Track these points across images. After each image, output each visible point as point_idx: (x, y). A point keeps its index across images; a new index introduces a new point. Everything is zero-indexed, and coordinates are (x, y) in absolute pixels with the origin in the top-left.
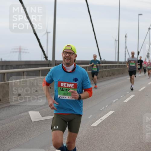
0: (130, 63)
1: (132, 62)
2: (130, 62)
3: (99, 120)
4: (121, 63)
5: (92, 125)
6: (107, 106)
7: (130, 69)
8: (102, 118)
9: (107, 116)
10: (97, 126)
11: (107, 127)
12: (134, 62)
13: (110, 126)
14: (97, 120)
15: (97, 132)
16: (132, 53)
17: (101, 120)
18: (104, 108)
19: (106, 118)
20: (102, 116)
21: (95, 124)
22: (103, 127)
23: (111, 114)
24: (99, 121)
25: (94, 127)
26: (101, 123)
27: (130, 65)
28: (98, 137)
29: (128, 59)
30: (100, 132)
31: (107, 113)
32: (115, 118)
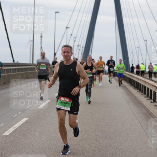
0: (41, 66)
1: (42, 64)
2: (40, 64)
3: (12, 128)
5: (4, 134)
6: (20, 113)
7: (39, 73)
8: (14, 126)
9: (20, 123)
10: (9, 135)
11: (21, 136)
12: (44, 64)
13: (24, 134)
14: (9, 129)
15: (10, 142)
17: (14, 128)
18: (17, 115)
19: (19, 125)
20: (15, 124)
21: (7, 133)
22: (15, 136)
23: (24, 121)
24: (11, 130)
25: (6, 136)
26: (13, 131)
27: (40, 68)
28: (11, 147)
29: (38, 61)
30: (12, 142)
31: (20, 120)
32: (29, 126)
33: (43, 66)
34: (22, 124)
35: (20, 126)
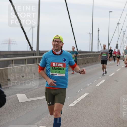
1: (103, 53)
3: (76, 101)
4: (94, 52)
5: (70, 105)
6: (82, 89)
8: (78, 99)
9: (82, 97)
10: (74, 106)
11: (83, 107)
13: (85, 106)
14: (74, 101)
15: (74, 111)
16: (104, 46)
17: (78, 101)
18: (80, 91)
20: (79, 98)
21: (72, 105)
22: (79, 107)
23: (85, 96)
24: (76, 102)
25: (72, 107)
26: (77, 103)
28: (75, 115)
29: (101, 50)
30: (76, 111)
31: (83, 95)
32: (89, 99)
33: (104, 54)
34: (84, 98)
35: (83, 99)
